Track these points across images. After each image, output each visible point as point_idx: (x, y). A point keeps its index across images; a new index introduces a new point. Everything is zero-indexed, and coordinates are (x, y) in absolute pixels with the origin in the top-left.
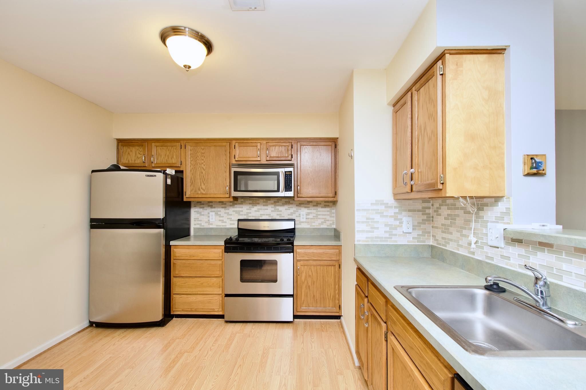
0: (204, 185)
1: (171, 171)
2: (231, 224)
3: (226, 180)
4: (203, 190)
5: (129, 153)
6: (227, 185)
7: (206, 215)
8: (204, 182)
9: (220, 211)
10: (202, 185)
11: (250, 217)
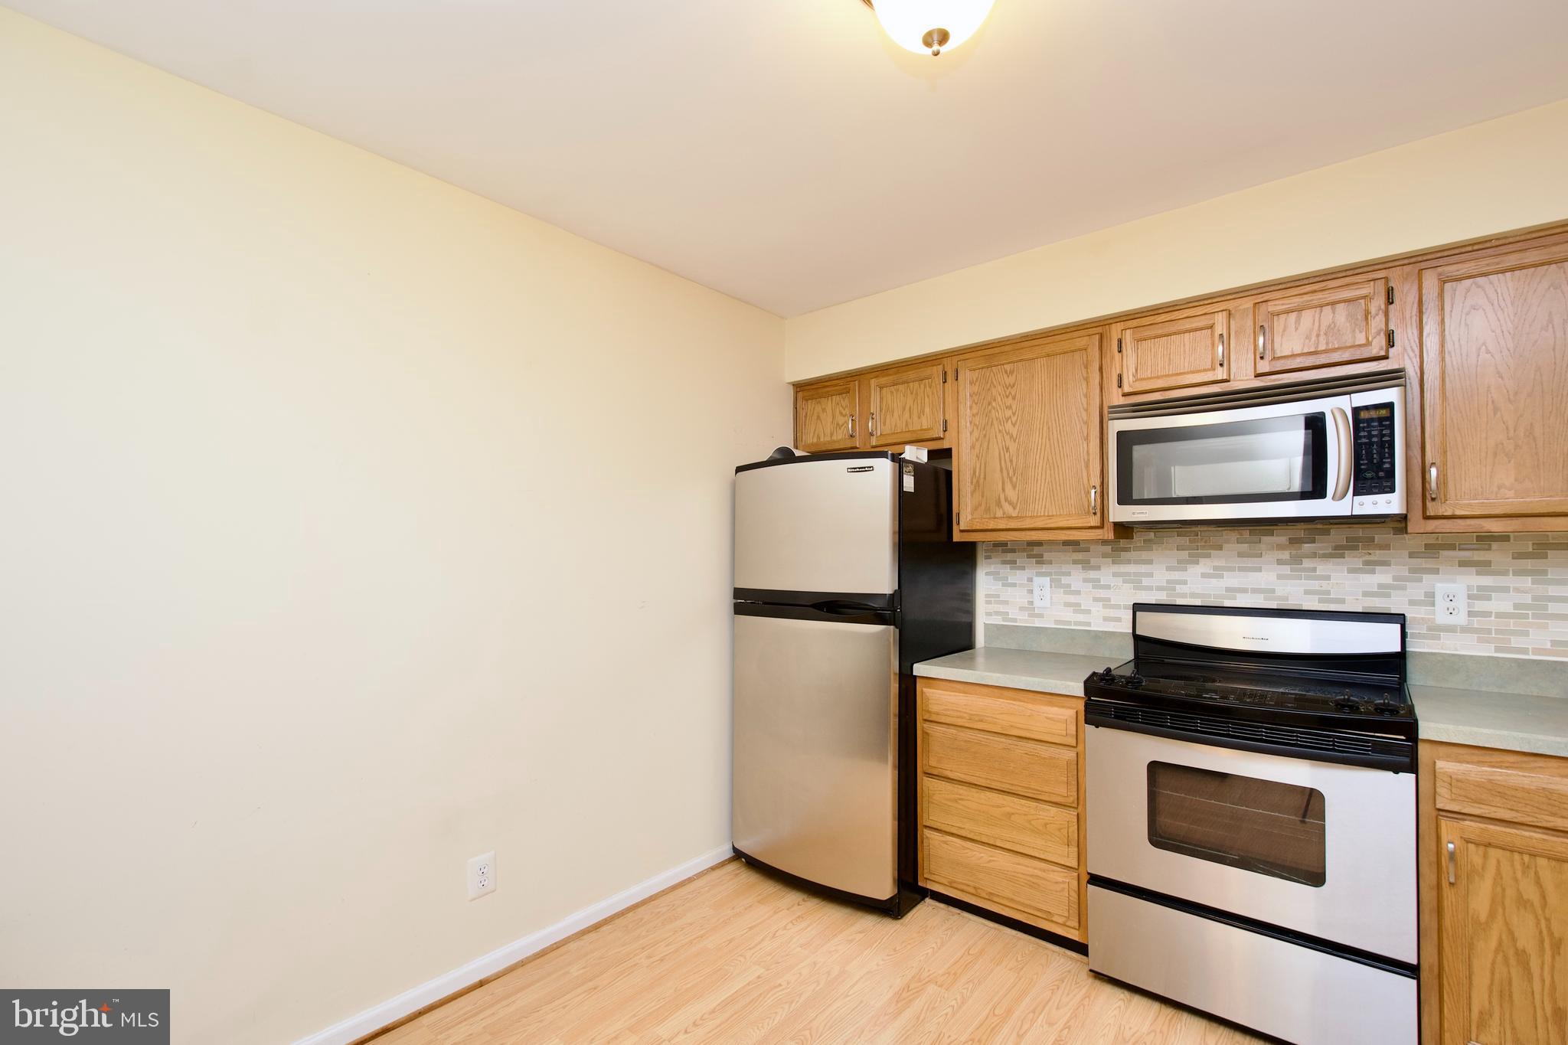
0: (1014, 487)
1: (917, 454)
2: (1106, 619)
3: (1087, 466)
4: (1010, 503)
5: (819, 417)
6: (1092, 483)
7: (1021, 585)
8: (1014, 479)
9: (1069, 574)
10: (1007, 490)
11: (1184, 596)
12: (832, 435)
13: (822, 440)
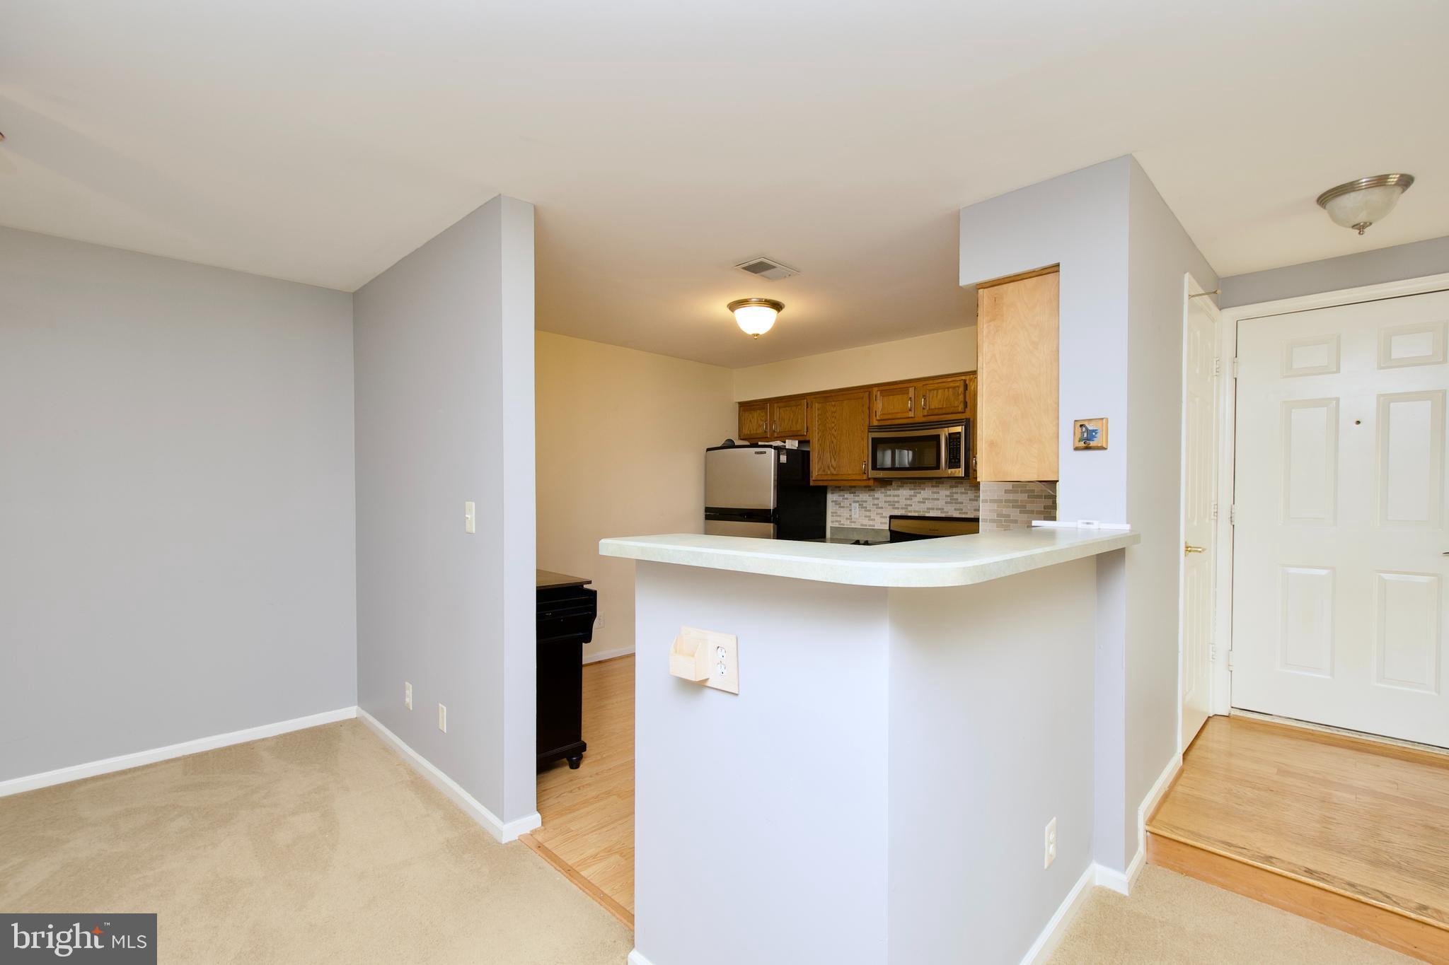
0: (835, 460)
1: (792, 444)
2: (881, 523)
3: (863, 452)
4: (833, 468)
5: (750, 421)
6: (864, 460)
7: (847, 507)
8: (835, 457)
9: (865, 500)
10: (832, 462)
11: (910, 512)
12: (756, 430)
13: (752, 432)
